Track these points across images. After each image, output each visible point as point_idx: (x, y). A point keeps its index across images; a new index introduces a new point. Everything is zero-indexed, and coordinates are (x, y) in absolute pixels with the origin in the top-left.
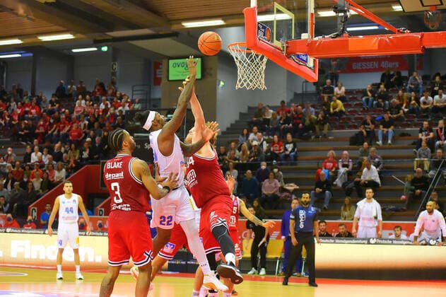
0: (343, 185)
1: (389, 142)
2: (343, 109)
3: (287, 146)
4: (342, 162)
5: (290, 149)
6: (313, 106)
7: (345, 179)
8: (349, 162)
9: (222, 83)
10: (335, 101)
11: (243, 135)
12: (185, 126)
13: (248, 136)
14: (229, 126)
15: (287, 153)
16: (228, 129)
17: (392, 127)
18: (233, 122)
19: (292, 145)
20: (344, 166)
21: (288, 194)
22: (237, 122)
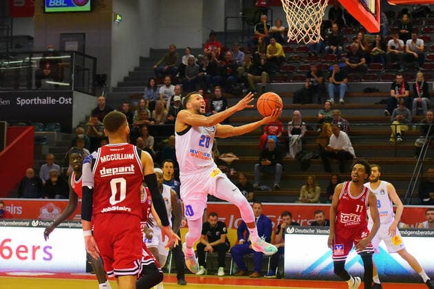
0: (297, 155)
1: (341, 100)
3: (215, 103)
4: (293, 125)
6: (242, 50)
8: (301, 125)
9: (119, 18)
10: (273, 45)
11: (149, 87)
12: (73, 75)
13: (155, 88)
14: (127, 74)
16: (126, 79)
17: (345, 80)
18: (132, 70)
19: (221, 102)
20: (295, 132)
22: (136, 69)
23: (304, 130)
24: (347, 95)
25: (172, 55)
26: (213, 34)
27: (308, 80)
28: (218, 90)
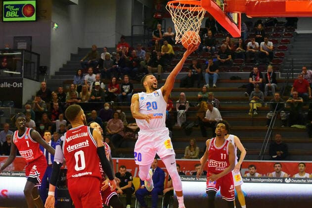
0: (183, 125)
1: (214, 85)
2: (173, 53)
3: (124, 87)
4: (180, 103)
5: (127, 91)
6: (143, 49)
7: (184, 119)
8: (186, 103)
9: (56, 25)
10: (166, 45)
12: (23, 67)
13: (82, 76)
14: (61, 66)
15: (124, 94)
16: (60, 69)
17: (217, 71)
18: (65, 63)
19: (128, 86)
20: (181, 108)
21: (131, 133)
22: (68, 62)
23: (188, 107)
24: (218, 82)
25: (94, 52)
26: (123, 37)
27: (190, 70)
28: (126, 78)
